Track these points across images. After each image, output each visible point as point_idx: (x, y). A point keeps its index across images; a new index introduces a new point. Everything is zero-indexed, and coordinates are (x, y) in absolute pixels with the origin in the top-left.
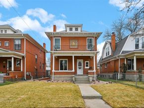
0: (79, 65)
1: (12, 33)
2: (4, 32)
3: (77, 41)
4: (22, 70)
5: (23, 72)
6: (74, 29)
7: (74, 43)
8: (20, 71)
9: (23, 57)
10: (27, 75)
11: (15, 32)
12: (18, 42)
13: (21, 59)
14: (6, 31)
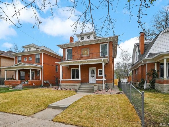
0: (91, 74)
1: (35, 49)
2: (29, 50)
3: (88, 49)
4: (40, 79)
5: (41, 81)
6: (85, 38)
7: (85, 52)
8: (39, 79)
9: (41, 68)
10: (44, 83)
11: (38, 49)
12: (38, 57)
13: (40, 70)
14: (30, 49)
